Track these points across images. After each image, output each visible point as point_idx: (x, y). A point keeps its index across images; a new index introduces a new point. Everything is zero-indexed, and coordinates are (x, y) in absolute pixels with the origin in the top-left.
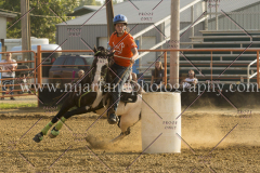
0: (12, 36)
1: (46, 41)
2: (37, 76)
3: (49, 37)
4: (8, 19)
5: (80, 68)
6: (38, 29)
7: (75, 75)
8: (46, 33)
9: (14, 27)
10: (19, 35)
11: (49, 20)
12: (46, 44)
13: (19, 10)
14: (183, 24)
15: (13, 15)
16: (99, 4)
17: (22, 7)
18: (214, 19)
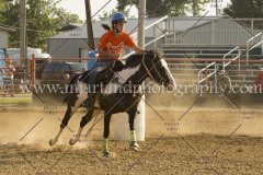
0: (13, 46)
1: (39, 51)
2: (32, 78)
3: (42, 48)
4: (10, 32)
5: (66, 72)
6: (34, 41)
7: (62, 78)
8: (39, 44)
9: (14, 39)
10: (18, 46)
11: (41, 35)
12: (39, 53)
13: (18, 26)
14: (148, 39)
15: (14, 29)
16: (81, 22)
17: (21, 24)
18: (172, 36)
